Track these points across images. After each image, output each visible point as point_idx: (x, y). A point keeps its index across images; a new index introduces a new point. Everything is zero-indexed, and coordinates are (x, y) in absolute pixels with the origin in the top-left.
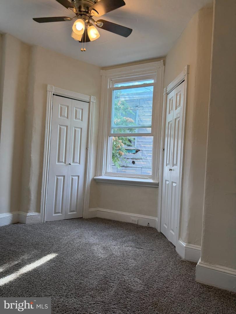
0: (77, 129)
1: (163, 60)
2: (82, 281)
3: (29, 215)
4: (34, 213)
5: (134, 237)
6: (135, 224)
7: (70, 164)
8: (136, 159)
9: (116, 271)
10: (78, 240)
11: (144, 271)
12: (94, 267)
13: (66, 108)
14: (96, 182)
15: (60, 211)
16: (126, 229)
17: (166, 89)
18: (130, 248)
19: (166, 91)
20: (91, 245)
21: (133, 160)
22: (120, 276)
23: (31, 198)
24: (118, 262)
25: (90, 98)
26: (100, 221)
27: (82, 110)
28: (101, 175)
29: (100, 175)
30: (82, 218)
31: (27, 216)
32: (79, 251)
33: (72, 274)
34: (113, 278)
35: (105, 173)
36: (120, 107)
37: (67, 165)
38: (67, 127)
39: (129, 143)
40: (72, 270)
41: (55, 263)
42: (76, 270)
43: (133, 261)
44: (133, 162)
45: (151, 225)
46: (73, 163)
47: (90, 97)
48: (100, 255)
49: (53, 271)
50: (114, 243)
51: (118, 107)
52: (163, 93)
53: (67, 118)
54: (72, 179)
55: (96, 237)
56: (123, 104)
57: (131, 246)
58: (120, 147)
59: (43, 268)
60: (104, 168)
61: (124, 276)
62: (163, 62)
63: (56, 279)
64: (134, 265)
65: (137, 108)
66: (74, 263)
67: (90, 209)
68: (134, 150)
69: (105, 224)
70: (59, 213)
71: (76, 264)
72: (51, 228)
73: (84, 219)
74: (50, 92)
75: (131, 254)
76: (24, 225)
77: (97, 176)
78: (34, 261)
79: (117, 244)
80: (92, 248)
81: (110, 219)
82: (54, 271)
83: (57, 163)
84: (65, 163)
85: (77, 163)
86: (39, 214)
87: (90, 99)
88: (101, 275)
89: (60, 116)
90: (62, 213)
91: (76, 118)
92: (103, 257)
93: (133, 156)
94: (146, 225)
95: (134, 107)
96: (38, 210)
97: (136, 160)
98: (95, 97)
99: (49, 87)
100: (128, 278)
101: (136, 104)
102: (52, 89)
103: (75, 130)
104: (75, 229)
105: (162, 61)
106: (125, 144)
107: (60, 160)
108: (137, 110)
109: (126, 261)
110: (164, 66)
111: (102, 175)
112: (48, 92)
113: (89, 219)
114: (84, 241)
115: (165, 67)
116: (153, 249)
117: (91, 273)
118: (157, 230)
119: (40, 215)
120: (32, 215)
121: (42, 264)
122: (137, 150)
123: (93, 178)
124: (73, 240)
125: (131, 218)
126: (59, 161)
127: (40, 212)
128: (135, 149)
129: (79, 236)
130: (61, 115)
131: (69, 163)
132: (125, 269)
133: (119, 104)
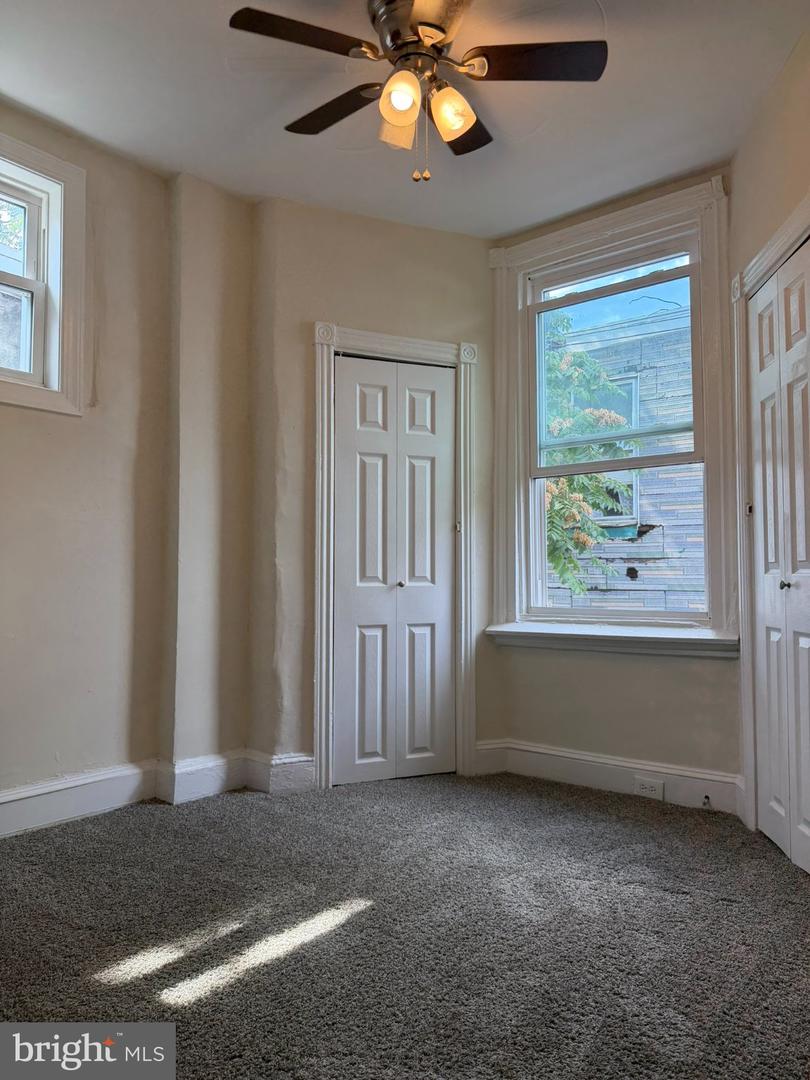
0: (417, 463)
1: (720, 177)
2: (462, 1009)
3: (278, 762)
4: (293, 754)
5: (651, 846)
6: (654, 800)
7: (401, 585)
8: (641, 560)
9: (589, 976)
10: (443, 854)
11: (702, 983)
12: (505, 957)
13: (380, 395)
14: (494, 645)
15: (379, 750)
16: (619, 819)
17: (742, 279)
18: (640, 891)
19: (742, 285)
20: (489, 873)
21: (631, 565)
22: (605, 999)
23: (282, 705)
24: (595, 941)
25: (459, 350)
26: (519, 787)
27: (433, 395)
28: (510, 619)
29: (507, 621)
30: (455, 773)
31: (272, 766)
32: (449, 894)
33: (424, 978)
34: (579, 1003)
35: (524, 613)
36: (570, 377)
37: (392, 588)
38: (385, 457)
39: (611, 504)
40: (424, 964)
41: (363, 935)
42: (436, 964)
43: (652, 940)
44: (632, 573)
45: (717, 804)
46: (410, 580)
47: (455, 346)
48: (523, 911)
49: (356, 963)
50: (577, 868)
51: (560, 376)
52: (730, 297)
53: (385, 427)
54: (412, 636)
55: (507, 845)
56: (581, 365)
57: (642, 883)
58: (578, 518)
59: (323, 950)
60: (521, 595)
61: (622, 998)
62: (720, 183)
63: (367, 992)
64: (657, 958)
65: (633, 374)
66: (429, 939)
67: (478, 743)
68: (631, 529)
69: (540, 796)
70: (374, 754)
71: (440, 942)
72: (351, 807)
73: (462, 777)
74: (325, 347)
75: (642, 914)
76: (262, 795)
77: (498, 623)
78: (294, 924)
79: (587, 872)
80: (495, 883)
81: (557, 780)
82: (361, 962)
83: (358, 584)
84: (385, 581)
85: (424, 578)
86: (310, 759)
87: (458, 356)
88: (531, 989)
89: (361, 424)
90: (384, 755)
91: (414, 424)
92: (534, 919)
93: (628, 550)
94: (699, 805)
95: (620, 372)
96: (307, 745)
97: (644, 565)
98: (475, 346)
99: (322, 330)
100: (636, 1009)
101: (628, 362)
102: (330, 336)
103: (413, 468)
104: (432, 811)
105: (716, 181)
106: (596, 506)
107: (369, 573)
108: (633, 381)
109: (625, 939)
110: (725, 199)
111: (514, 621)
112: (318, 348)
113: (480, 778)
114: (463, 856)
115: (729, 199)
116: (732, 898)
117: (493, 979)
118: (741, 822)
119: (312, 761)
120: (286, 761)
121: (318, 934)
122: (642, 526)
123: (484, 631)
124: (424, 854)
125: (637, 777)
126: (363, 576)
127: (313, 752)
128: (633, 522)
129: (444, 840)
130: (363, 420)
131: (398, 581)
132: (622, 971)
133: (564, 367)
